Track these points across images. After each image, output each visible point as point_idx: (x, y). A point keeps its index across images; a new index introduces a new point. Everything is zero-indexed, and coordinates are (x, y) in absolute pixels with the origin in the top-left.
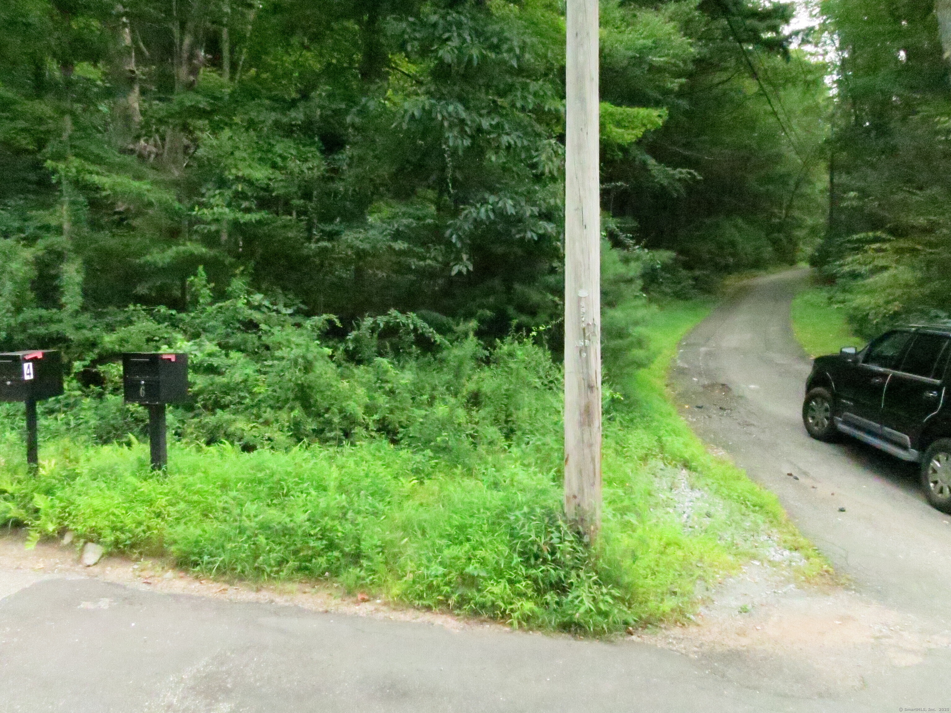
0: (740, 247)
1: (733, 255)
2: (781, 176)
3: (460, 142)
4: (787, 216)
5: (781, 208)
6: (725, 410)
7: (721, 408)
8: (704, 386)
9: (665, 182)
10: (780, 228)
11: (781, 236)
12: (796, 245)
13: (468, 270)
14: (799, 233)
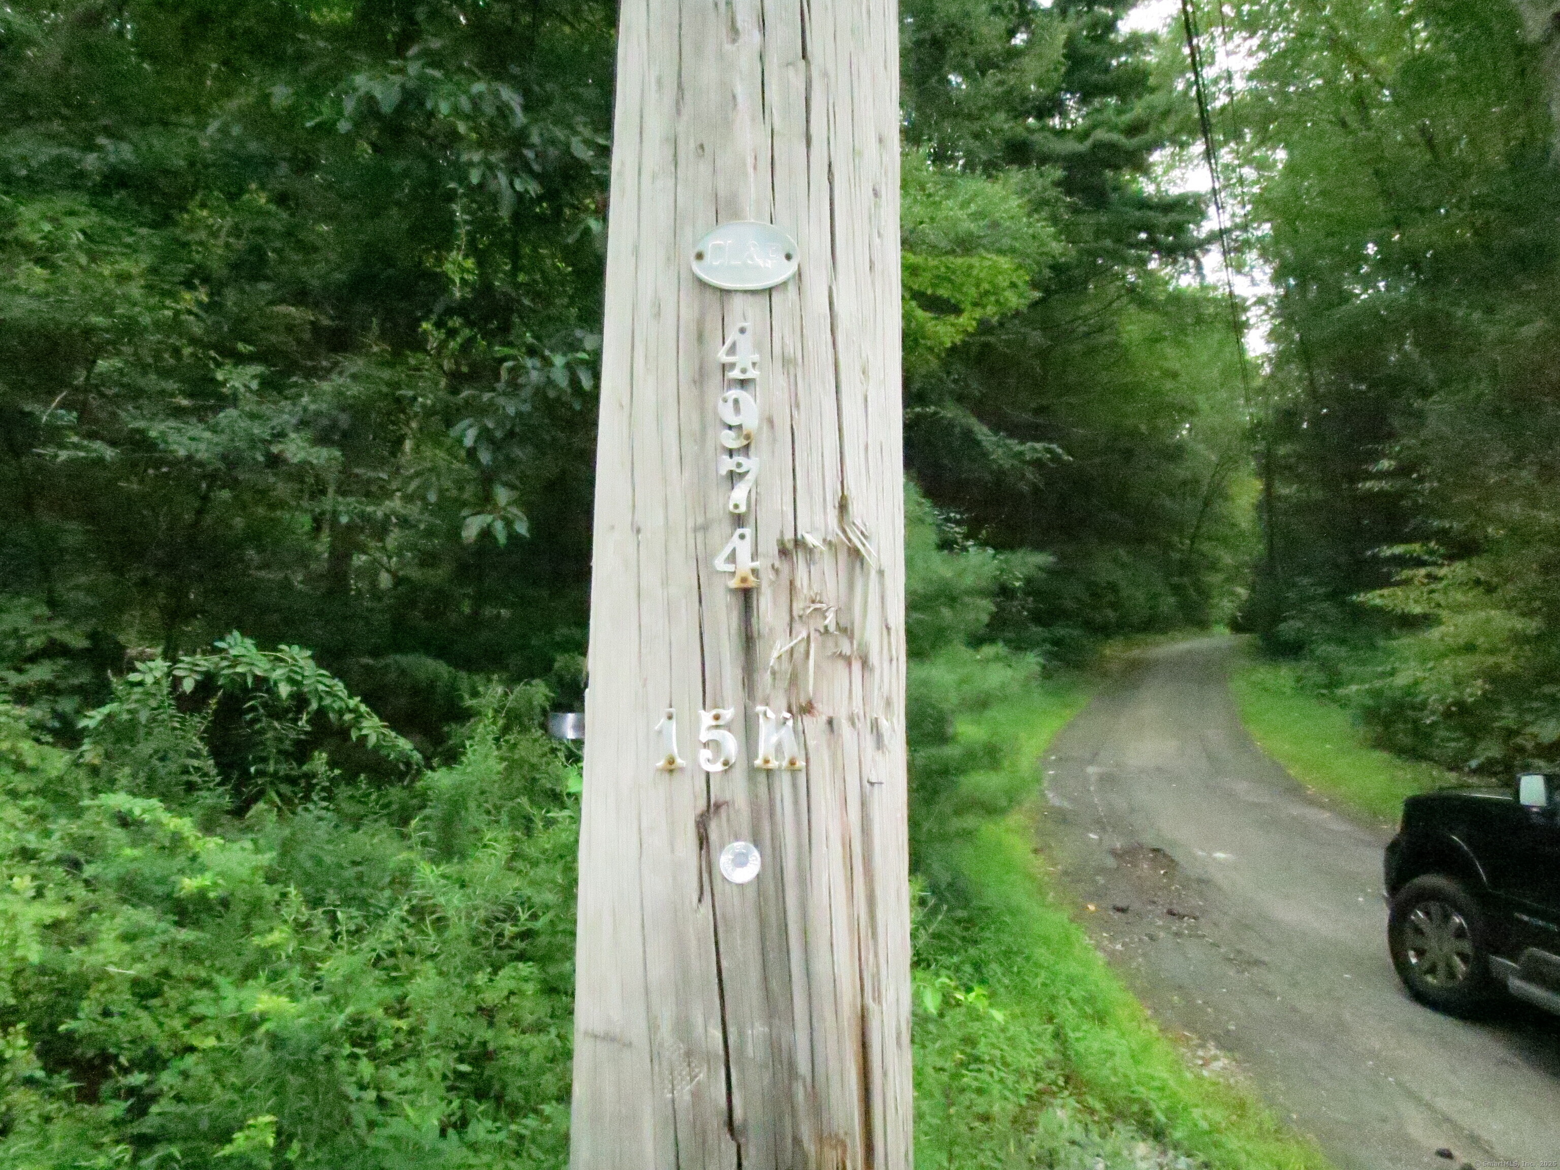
0: (1124, 594)
1: (1114, 606)
2: (1184, 483)
3: (503, 180)
4: (1191, 551)
5: (1181, 537)
6: (1181, 917)
7: (1171, 913)
8: (1113, 853)
9: (1007, 464)
10: (1185, 567)
11: (1186, 580)
12: (1207, 596)
13: (513, 537)
14: (1215, 579)
